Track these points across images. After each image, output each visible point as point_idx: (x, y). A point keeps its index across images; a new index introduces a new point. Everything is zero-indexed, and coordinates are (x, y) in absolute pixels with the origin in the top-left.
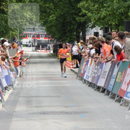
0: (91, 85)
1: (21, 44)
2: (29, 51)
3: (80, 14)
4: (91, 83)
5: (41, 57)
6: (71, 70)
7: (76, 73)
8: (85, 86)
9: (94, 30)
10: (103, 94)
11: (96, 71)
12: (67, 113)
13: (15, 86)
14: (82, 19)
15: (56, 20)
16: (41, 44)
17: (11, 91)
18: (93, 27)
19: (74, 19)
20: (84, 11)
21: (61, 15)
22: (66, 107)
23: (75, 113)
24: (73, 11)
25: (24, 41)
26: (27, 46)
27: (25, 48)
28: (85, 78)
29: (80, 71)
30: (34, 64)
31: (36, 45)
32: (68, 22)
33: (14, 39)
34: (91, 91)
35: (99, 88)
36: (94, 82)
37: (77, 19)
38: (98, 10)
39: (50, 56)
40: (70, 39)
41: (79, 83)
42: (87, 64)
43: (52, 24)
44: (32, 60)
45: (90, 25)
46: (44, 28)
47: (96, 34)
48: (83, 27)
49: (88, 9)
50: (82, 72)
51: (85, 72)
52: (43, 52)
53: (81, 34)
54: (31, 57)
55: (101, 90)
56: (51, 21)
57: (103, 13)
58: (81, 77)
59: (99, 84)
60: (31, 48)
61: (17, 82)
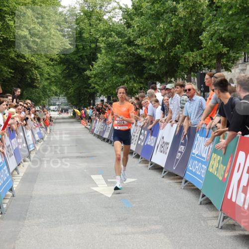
0: (99, 137)
1: (50, 109)
2: (54, 115)
3: (90, 87)
4: (99, 136)
5: (63, 118)
6: (85, 127)
7: (89, 129)
8: (95, 138)
9: (101, 98)
10: (107, 144)
11: (102, 127)
12: (82, 157)
13: (45, 139)
14: (92, 91)
15: (74, 92)
16: (64, 109)
17: (42, 143)
18: (100, 96)
19: (87, 91)
20: (93, 85)
21: (78, 88)
22: (81, 153)
23: (88, 157)
24: (86, 86)
25: (52, 108)
26: (54, 111)
27: (53, 112)
28: (95, 132)
29: (91, 127)
30: (59, 124)
31: (60, 109)
32: (82, 93)
33: (44, 106)
34: (99, 141)
35: (104, 139)
36: (101, 135)
37: (89, 90)
38: (103, 84)
39: (71, 118)
40: (85, 105)
41: (91, 136)
42: (96, 122)
43: (71, 95)
44: (57, 121)
45: (98, 95)
46: (66, 98)
47: (102, 101)
48: (93, 96)
49: (96, 83)
50: (93, 128)
51: (95, 128)
52: (65, 115)
53: (92, 101)
54: (57, 119)
55: (106, 140)
56: (70, 93)
57: (107, 85)
58: (92, 131)
59: (104, 137)
60: (57, 112)
61: (46, 136)
